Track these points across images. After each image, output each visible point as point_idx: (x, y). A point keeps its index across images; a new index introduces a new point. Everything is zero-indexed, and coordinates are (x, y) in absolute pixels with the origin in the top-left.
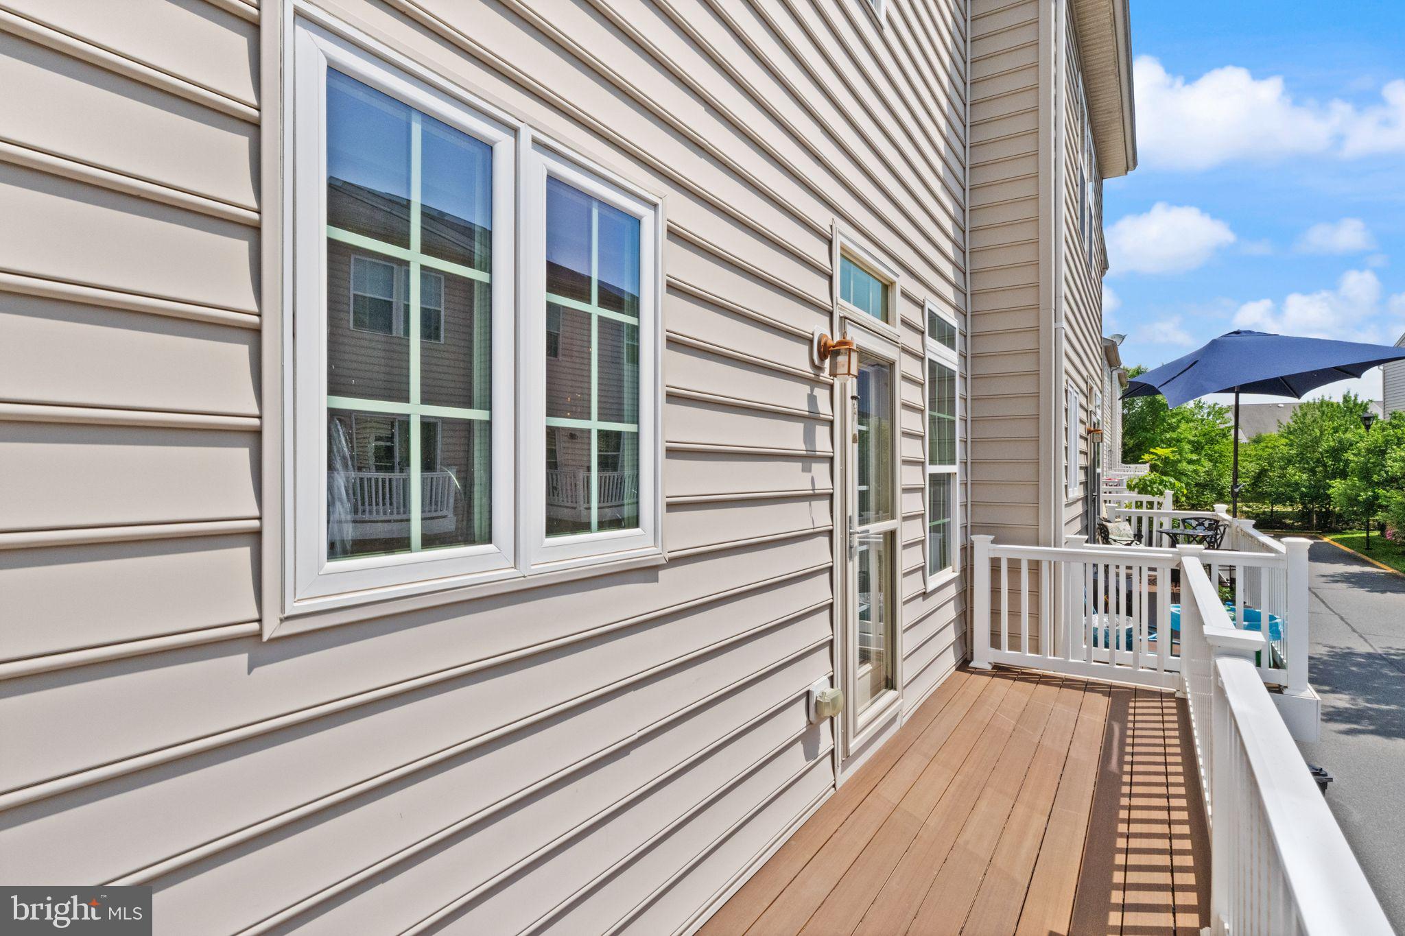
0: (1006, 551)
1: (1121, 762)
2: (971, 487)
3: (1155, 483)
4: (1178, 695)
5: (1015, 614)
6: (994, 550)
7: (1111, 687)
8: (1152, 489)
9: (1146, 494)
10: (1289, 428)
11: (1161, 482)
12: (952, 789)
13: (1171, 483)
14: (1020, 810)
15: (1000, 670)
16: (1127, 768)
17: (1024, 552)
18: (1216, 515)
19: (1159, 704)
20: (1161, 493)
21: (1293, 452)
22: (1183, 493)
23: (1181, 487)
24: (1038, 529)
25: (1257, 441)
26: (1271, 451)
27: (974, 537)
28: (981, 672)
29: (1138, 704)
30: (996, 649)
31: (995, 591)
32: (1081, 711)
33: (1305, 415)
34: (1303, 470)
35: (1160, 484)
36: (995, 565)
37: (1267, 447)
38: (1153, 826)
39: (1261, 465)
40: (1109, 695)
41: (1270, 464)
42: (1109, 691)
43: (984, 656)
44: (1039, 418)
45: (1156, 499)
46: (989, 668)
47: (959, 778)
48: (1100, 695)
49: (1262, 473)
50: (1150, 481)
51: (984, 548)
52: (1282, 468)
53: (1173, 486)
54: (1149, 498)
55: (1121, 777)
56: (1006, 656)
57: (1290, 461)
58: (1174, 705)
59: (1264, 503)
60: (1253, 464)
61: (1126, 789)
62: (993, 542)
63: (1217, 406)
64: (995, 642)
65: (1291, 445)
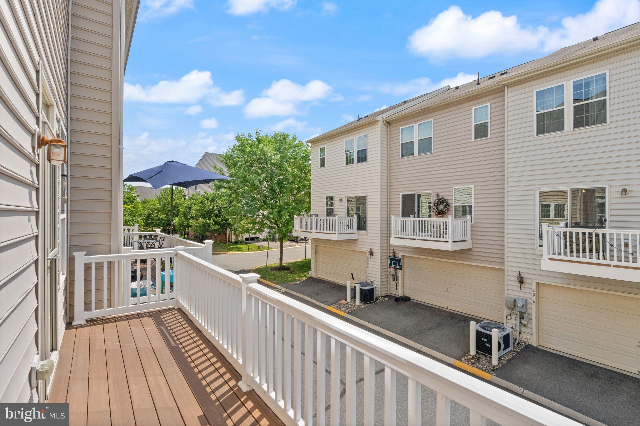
0: (94, 259)
1: (175, 341)
2: (70, 226)
3: (130, 220)
4: (176, 308)
5: (99, 290)
6: (87, 259)
7: (149, 313)
8: (130, 223)
9: (127, 225)
10: (159, 197)
11: (133, 220)
12: (111, 387)
13: (137, 221)
14: (150, 379)
15: (91, 322)
16: (178, 342)
17: (104, 258)
18: (157, 233)
19: (171, 314)
20: (134, 225)
21: (161, 207)
22: (142, 224)
23: (142, 222)
24: (111, 246)
25: (145, 202)
26: (153, 206)
27: (74, 254)
28: (82, 326)
29: (164, 316)
30: (88, 311)
31: (87, 280)
32: (144, 327)
33: (165, 193)
34: (163, 214)
35: (133, 221)
36: (87, 267)
37: (151, 204)
38: (201, 358)
39: (149, 212)
40: (150, 316)
41: (153, 211)
42: (150, 315)
43: (81, 316)
44: (111, 191)
45: (131, 228)
46: (85, 322)
47: (111, 381)
48: (147, 318)
49: (150, 215)
50: (129, 220)
51: (80, 258)
52: (157, 213)
53: (138, 222)
54: (128, 227)
55: (179, 347)
56: (95, 313)
57: (159, 211)
58: (176, 312)
59: (149, 227)
60: (146, 211)
61: (183, 350)
62: (85, 255)
63: (131, 186)
64: (87, 307)
65: (160, 204)
